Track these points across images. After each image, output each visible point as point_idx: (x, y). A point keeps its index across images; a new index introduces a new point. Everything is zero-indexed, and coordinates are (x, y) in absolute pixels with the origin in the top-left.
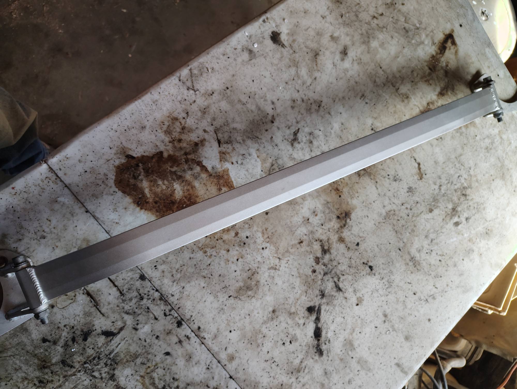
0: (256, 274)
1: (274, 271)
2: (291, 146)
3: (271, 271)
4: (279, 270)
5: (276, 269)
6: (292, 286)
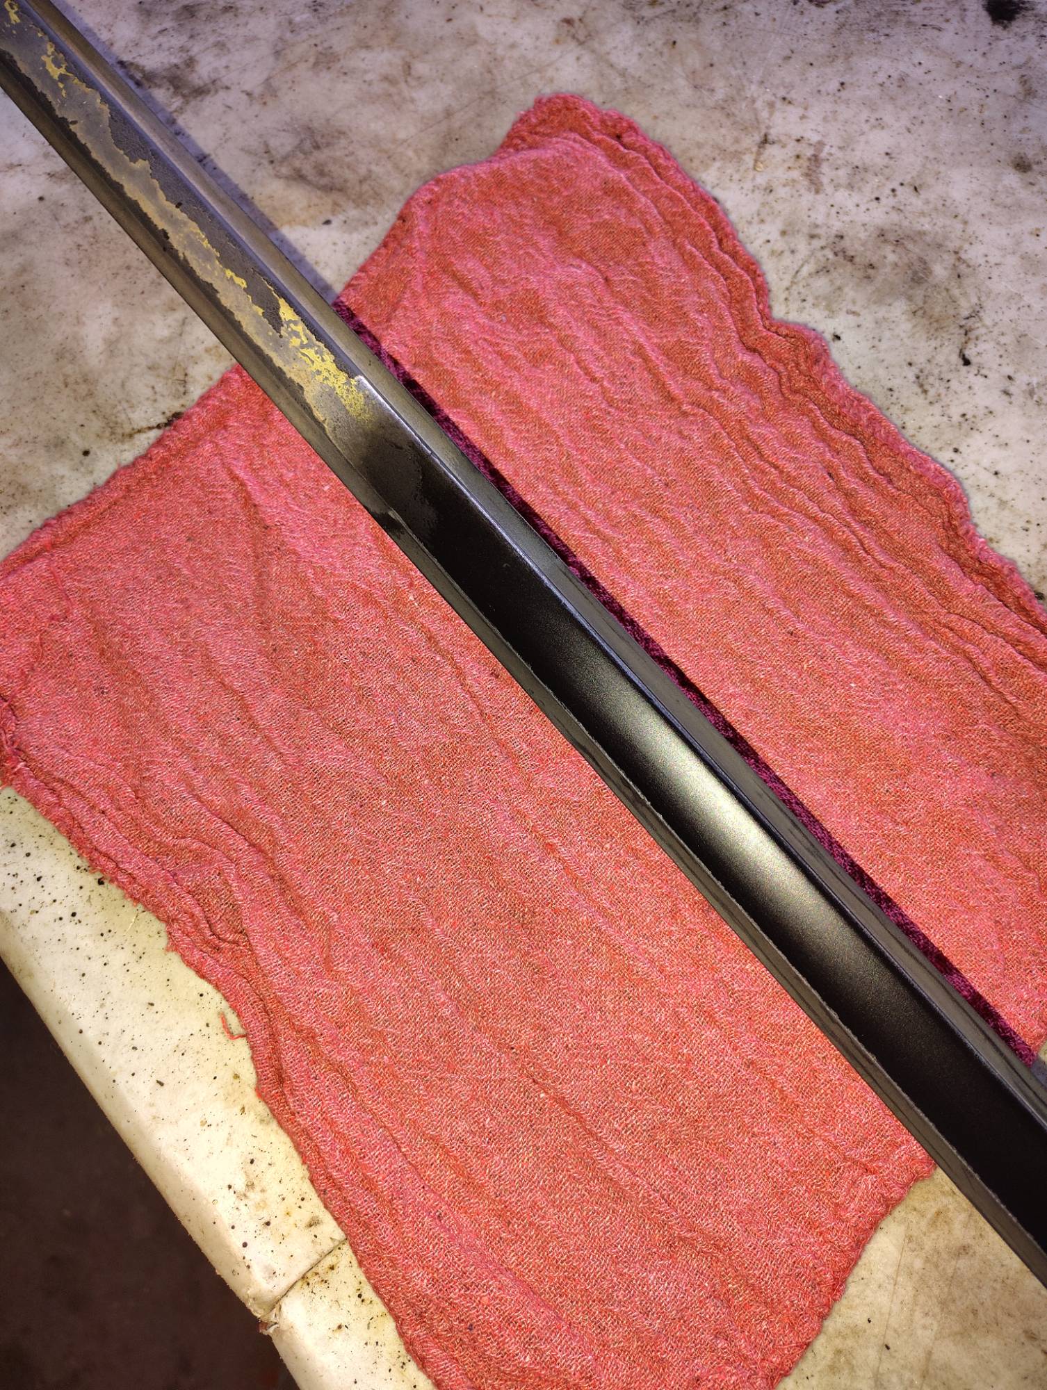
0: (846, 243)
1: (825, 168)
2: (208, 99)
3: (825, 180)
4: (821, 144)
5: (815, 159)
6: (894, 89)
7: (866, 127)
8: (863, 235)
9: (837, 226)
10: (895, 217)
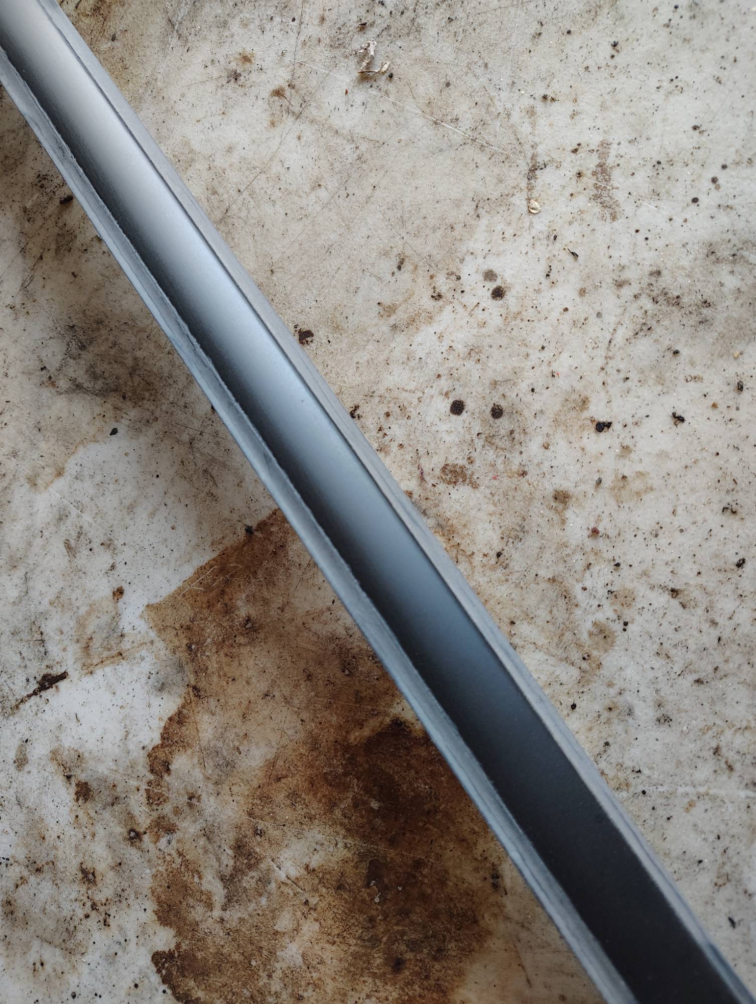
7: (659, 98)
8: (685, 262)
9: (649, 259)
10: (724, 219)
